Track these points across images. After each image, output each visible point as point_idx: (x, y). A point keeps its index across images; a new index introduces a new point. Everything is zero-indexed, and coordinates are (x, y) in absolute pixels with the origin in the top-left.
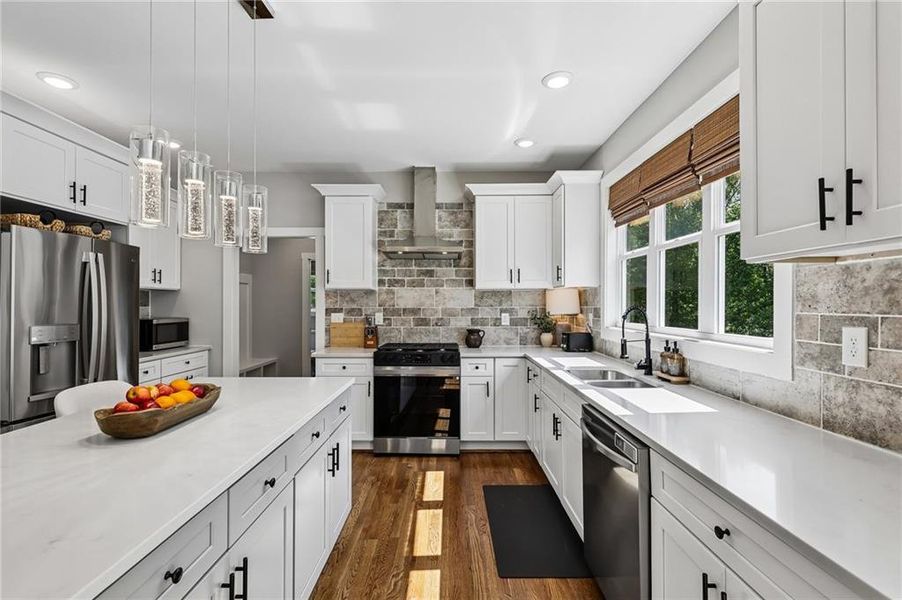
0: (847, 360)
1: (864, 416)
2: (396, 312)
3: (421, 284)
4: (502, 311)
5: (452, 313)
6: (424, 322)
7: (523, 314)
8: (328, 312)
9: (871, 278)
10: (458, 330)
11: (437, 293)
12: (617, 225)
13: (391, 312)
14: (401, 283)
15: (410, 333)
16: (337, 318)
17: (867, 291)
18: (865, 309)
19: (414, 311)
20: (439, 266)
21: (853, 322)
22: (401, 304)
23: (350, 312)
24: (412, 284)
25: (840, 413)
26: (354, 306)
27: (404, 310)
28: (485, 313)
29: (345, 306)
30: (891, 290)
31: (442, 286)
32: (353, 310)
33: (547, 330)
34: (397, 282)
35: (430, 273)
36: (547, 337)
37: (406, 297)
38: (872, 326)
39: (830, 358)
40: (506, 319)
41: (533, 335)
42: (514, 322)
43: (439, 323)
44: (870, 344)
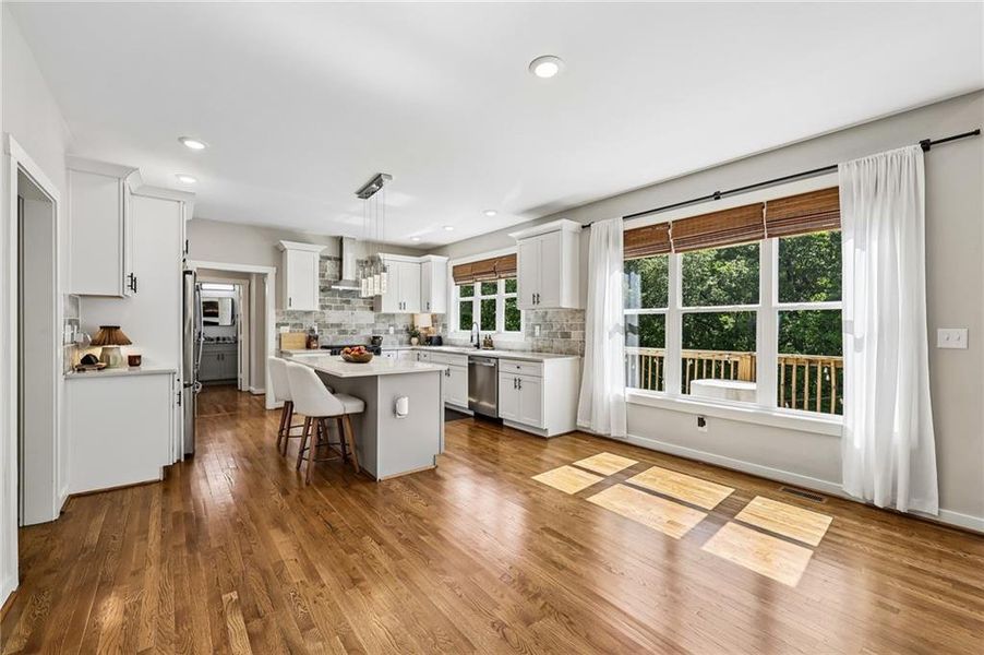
0: (536, 334)
1: (539, 347)
2: (326, 326)
3: (343, 308)
4: (390, 326)
5: (361, 327)
6: (344, 332)
7: (401, 327)
8: (278, 325)
10: (365, 337)
11: (352, 314)
12: (456, 285)
13: (323, 326)
14: (330, 307)
15: (335, 339)
16: (284, 330)
17: (540, 318)
18: (539, 321)
19: (338, 325)
21: (537, 325)
22: (330, 321)
23: (295, 325)
24: (337, 308)
26: (298, 322)
27: (332, 324)
28: (380, 327)
29: (292, 322)
30: (544, 318)
31: (356, 310)
32: (296, 324)
33: (414, 336)
34: (327, 306)
35: (348, 302)
36: (415, 340)
37: (333, 316)
38: (540, 325)
39: (533, 334)
40: (392, 330)
41: (406, 338)
42: (396, 332)
43: (354, 332)
44: (540, 329)
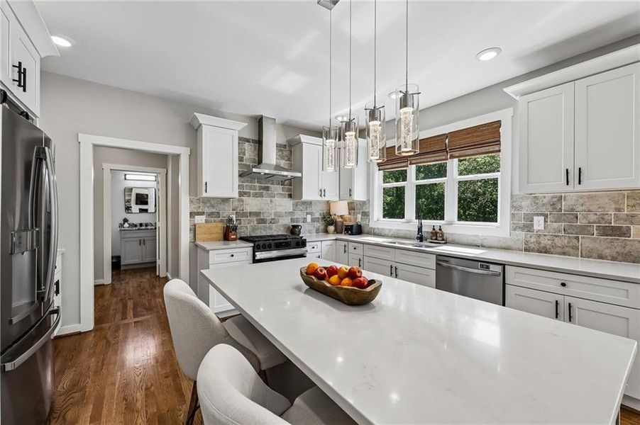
0: (536, 228)
1: (542, 245)
2: (244, 214)
3: (261, 195)
4: (307, 214)
5: (279, 215)
6: (263, 221)
7: (317, 215)
8: (192, 215)
9: (545, 201)
10: (284, 226)
11: (271, 201)
12: (379, 170)
13: (242, 214)
14: (248, 194)
15: (254, 229)
16: (200, 220)
17: (544, 205)
18: (543, 210)
19: (257, 214)
20: (272, 184)
21: (537, 215)
22: (248, 209)
23: (211, 215)
24: (256, 195)
25: (532, 246)
26: (214, 210)
27: (250, 213)
28: (299, 215)
29: (207, 210)
30: (553, 204)
31: (274, 197)
32: (212, 213)
33: (331, 225)
34: (245, 193)
35: (267, 188)
36: (331, 228)
37: (252, 204)
38: (546, 216)
39: (528, 227)
40: (309, 217)
41: (322, 227)
42: (313, 220)
43: (273, 221)
44: (545, 221)
